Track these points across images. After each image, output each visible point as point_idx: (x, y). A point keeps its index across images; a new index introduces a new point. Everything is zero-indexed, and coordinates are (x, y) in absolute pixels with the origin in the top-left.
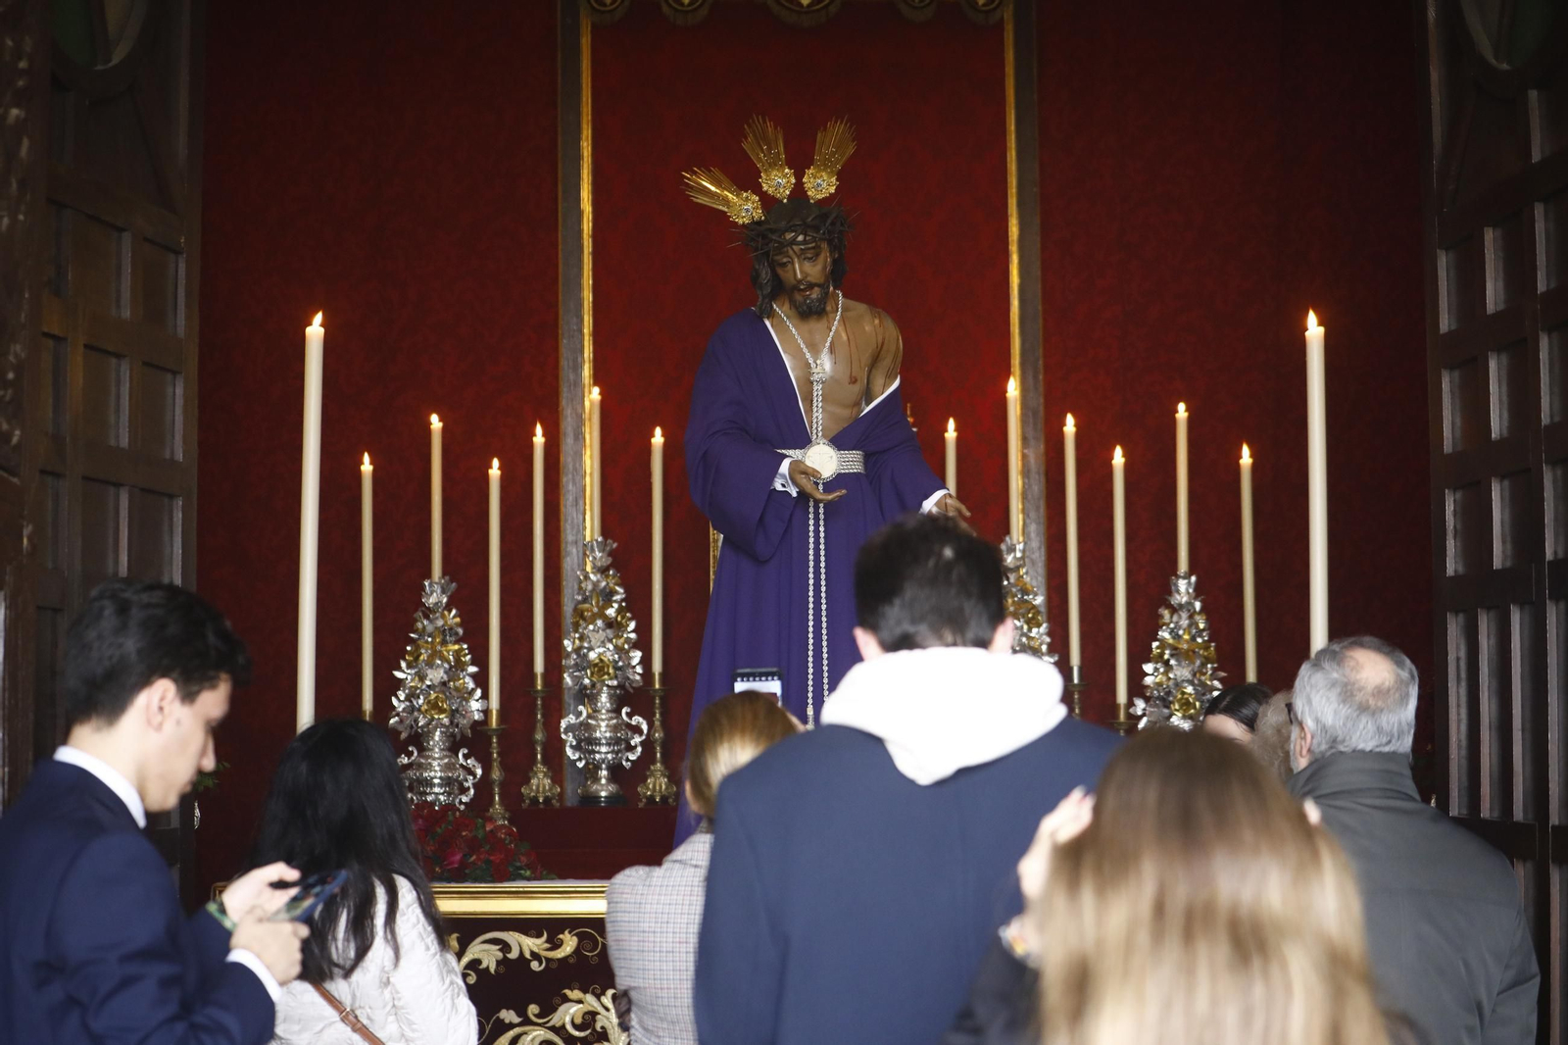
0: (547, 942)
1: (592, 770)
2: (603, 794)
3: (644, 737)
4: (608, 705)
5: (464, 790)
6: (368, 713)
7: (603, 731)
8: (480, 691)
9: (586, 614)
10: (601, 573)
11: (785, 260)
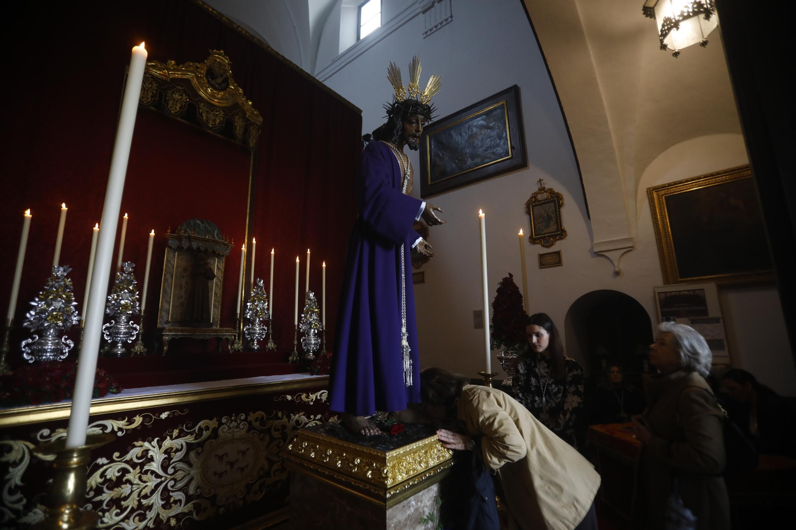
0: (127, 422)
1: (114, 344)
2: (119, 352)
3: (137, 332)
4: (125, 320)
7: (123, 329)
8: (77, 312)
9: (121, 287)
10: (128, 274)
11: (414, 121)
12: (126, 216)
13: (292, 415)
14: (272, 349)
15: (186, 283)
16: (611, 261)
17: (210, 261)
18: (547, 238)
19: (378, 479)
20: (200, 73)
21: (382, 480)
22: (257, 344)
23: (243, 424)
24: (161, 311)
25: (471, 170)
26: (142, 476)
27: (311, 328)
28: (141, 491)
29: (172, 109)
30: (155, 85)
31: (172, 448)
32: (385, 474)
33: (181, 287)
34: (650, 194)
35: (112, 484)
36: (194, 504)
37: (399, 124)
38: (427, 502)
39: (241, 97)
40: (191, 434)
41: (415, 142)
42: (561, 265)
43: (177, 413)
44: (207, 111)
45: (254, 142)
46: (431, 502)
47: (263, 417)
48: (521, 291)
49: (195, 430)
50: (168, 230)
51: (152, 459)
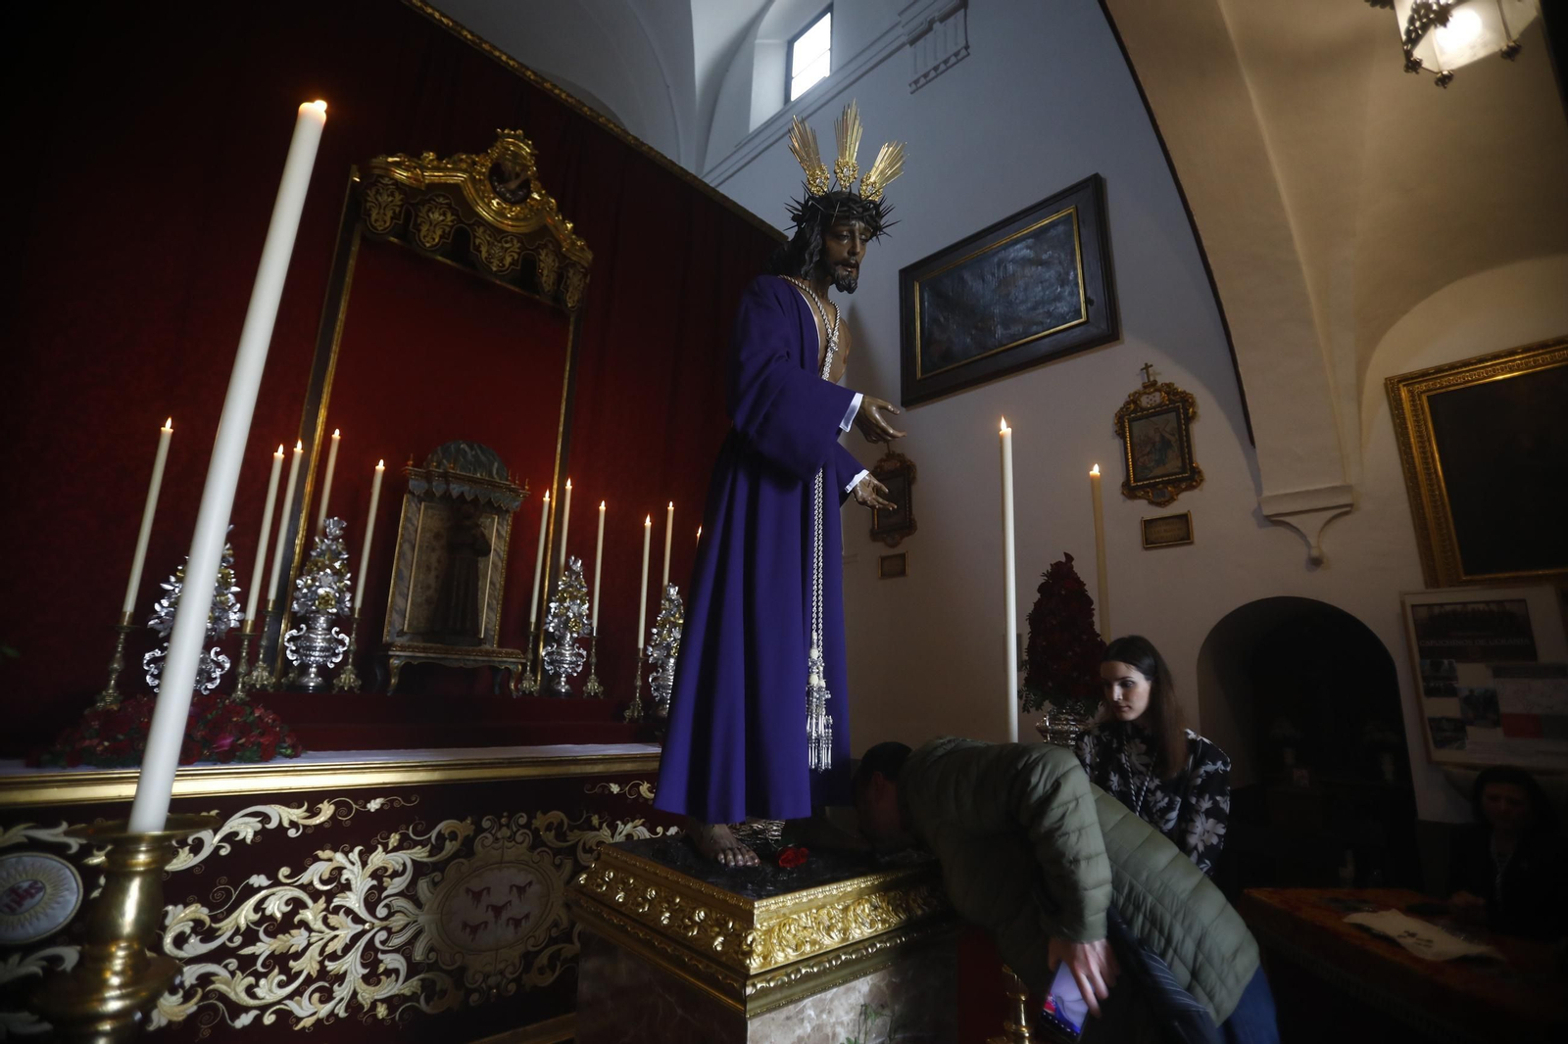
0: (306, 811)
1: (304, 668)
2: (312, 684)
3: (345, 648)
4: (325, 625)
5: (211, 680)
6: (128, 613)
7: (320, 643)
8: (238, 606)
9: (319, 564)
10: (333, 540)
11: (845, 233)
12: (337, 435)
13: (619, 822)
14: (596, 693)
15: (439, 561)
16: (1303, 536)
17: (485, 521)
18: (1161, 486)
19: (734, 955)
20: (480, 173)
21: (740, 957)
22: (567, 683)
23: (522, 834)
24: (391, 612)
25: (1002, 348)
26: (329, 916)
27: (669, 656)
28: (326, 945)
29: (427, 239)
30: (398, 197)
31: (385, 869)
32: (748, 945)
33: (429, 568)
34: (1393, 391)
35: (273, 925)
36: (422, 980)
37: (815, 241)
38: (842, 1013)
39: (554, 214)
40: (423, 844)
41: (848, 275)
42: (1192, 543)
43: (399, 802)
44: (488, 242)
45: (576, 298)
46: (852, 1015)
47: (562, 822)
48: (1092, 591)
49: (430, 837)
50: (408, 460)
51: (347, 887)
